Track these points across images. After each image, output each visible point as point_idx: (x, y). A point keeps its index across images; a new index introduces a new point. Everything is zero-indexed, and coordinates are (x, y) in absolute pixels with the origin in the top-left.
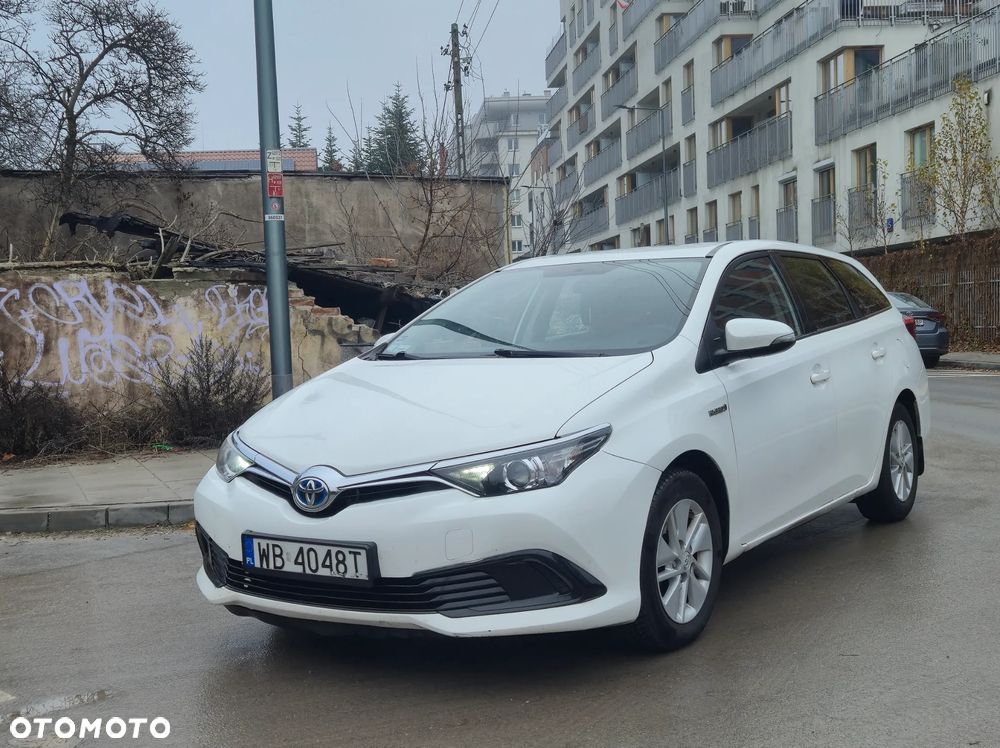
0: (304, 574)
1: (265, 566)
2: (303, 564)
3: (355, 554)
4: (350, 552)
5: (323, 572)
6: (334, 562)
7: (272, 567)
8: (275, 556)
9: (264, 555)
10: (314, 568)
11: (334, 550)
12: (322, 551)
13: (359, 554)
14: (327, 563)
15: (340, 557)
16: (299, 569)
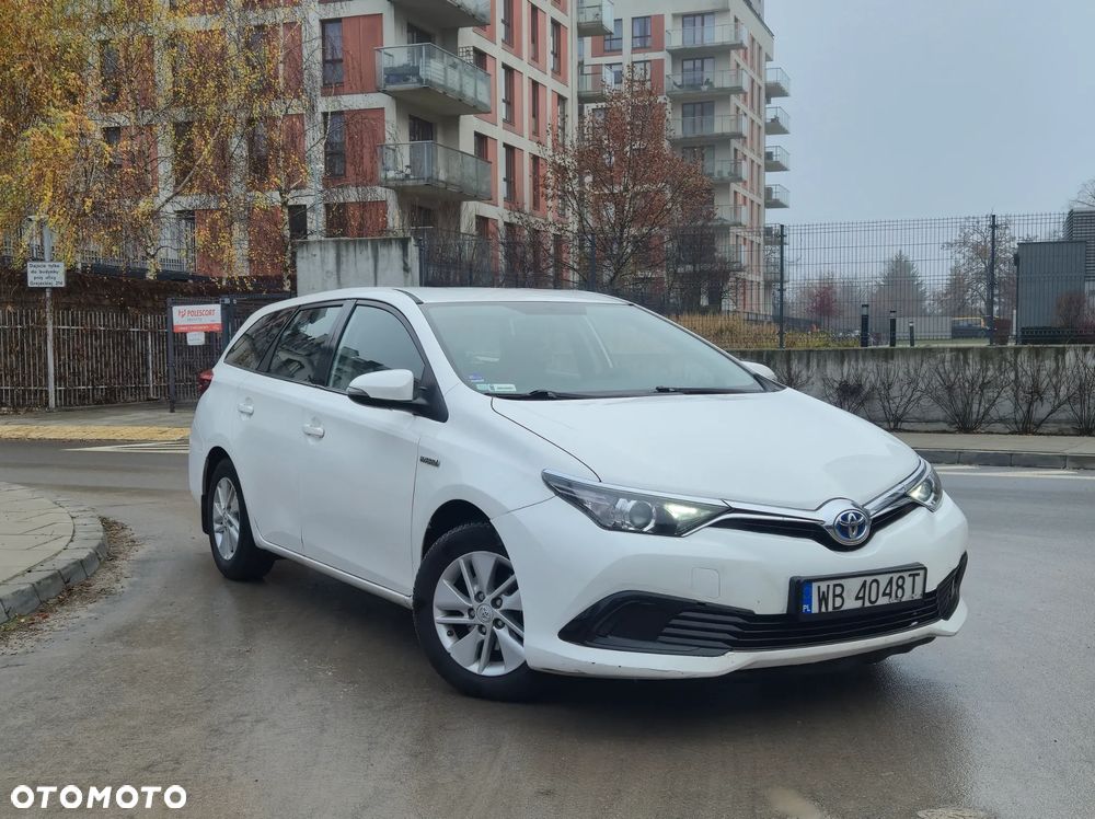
0: (863, 608)
1: (823, 610)
2: (863, 598)
3: (914, 576)
4: (910, 575)
5: (883, 601)
6: (894, 587)
7: (830, 609)
8: (835, 596)
9: (823, 599)
10: (873, 599)
11: (895, 576)
12: (884, 580)
13: (918, 575)
14: (887, 591)
15: (900, 583)
16: (858, 604)
